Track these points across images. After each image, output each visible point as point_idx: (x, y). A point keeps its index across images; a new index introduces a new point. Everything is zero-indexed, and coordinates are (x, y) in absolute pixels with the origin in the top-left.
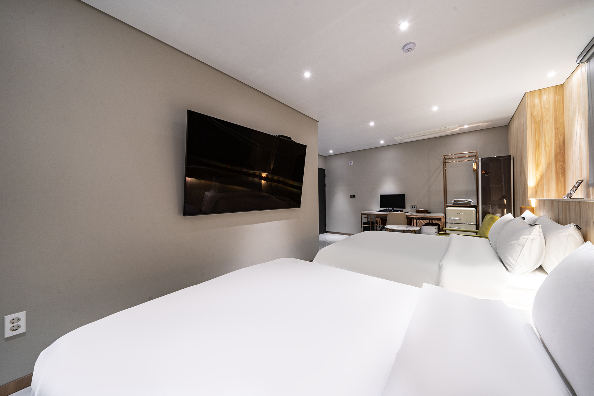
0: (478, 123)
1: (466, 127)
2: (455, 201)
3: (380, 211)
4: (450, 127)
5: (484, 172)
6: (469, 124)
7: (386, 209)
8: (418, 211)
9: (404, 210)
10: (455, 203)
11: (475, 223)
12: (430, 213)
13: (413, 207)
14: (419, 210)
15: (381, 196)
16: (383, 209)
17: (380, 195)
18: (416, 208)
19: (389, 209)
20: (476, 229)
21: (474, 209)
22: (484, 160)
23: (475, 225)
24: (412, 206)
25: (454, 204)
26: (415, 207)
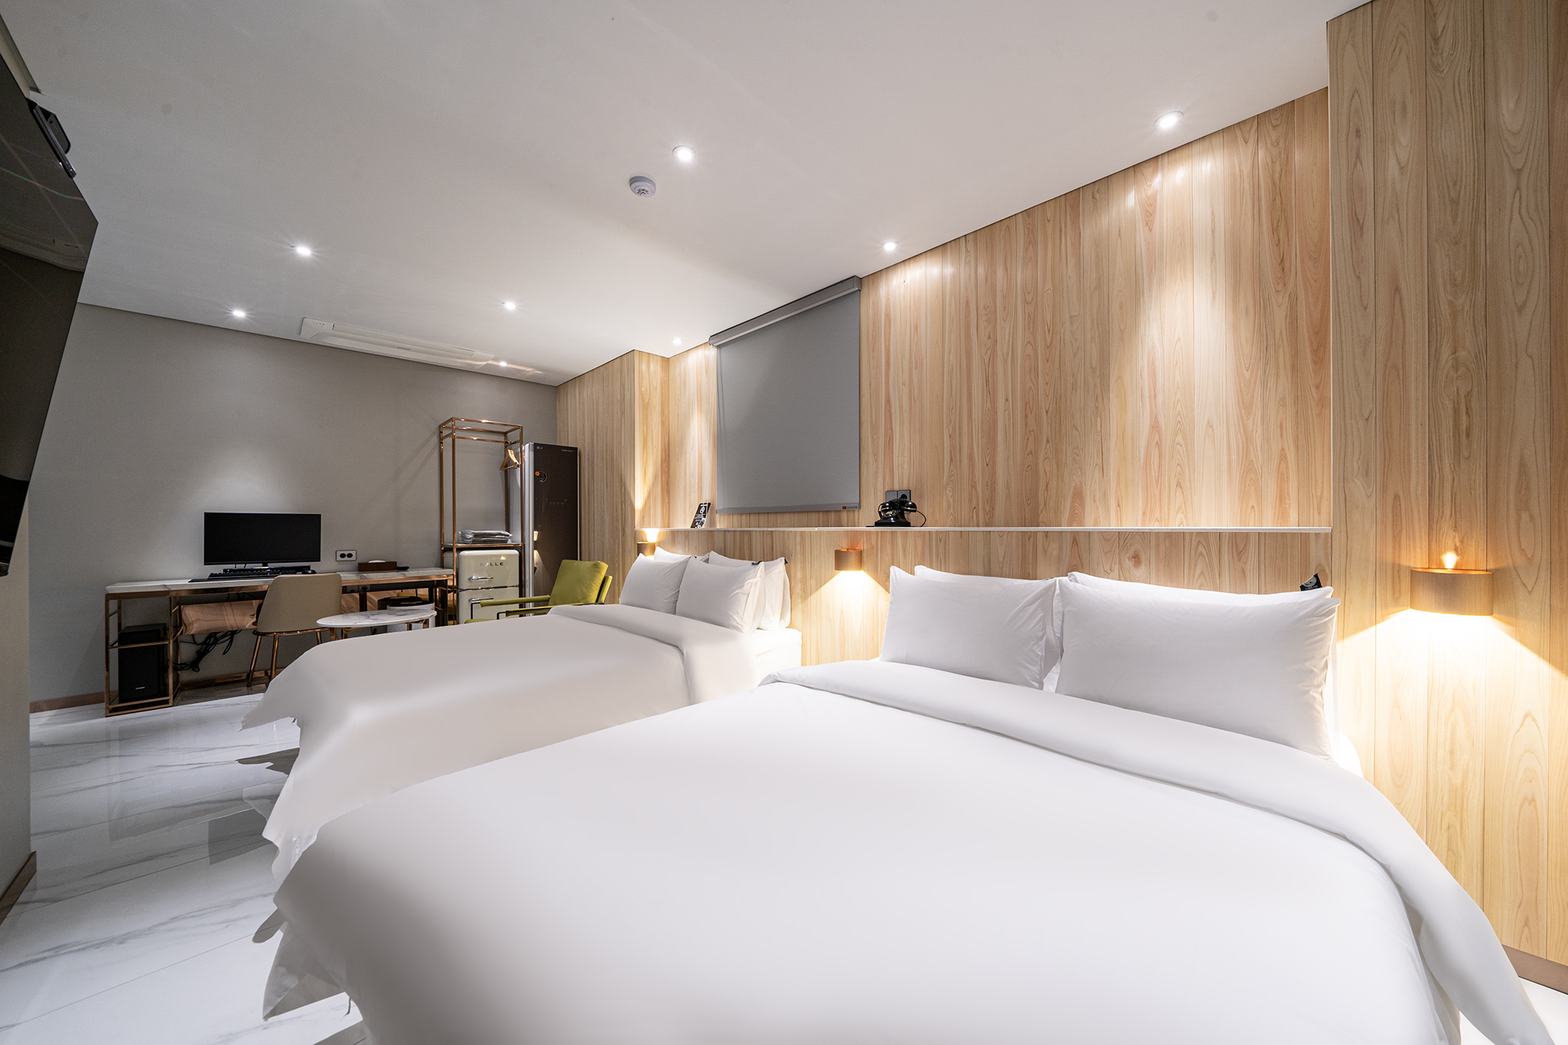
0: (525, 366)
1: (503, 364)
2: (476, 535)
3: (213, 577)
4: (478, 353)
5: (538, 474)
6: (509, 362)
7: (232, 566)
8: (364, 567)
9: (313, 565)
10: (477, 541)
11: (518, 584)
12: (405, 569)
13: (343, 556)
14: (368, 564)
15: (209, 517)
16: (218, 569)
17: (205, 513)
18: (353, 558)
19: (249, 566)
20: (520, 597)
21: (515, 552)
22: (538, 448)
23: (518, 588)
24: (339, 553)
25: (474, 542)
26: (350, 555)
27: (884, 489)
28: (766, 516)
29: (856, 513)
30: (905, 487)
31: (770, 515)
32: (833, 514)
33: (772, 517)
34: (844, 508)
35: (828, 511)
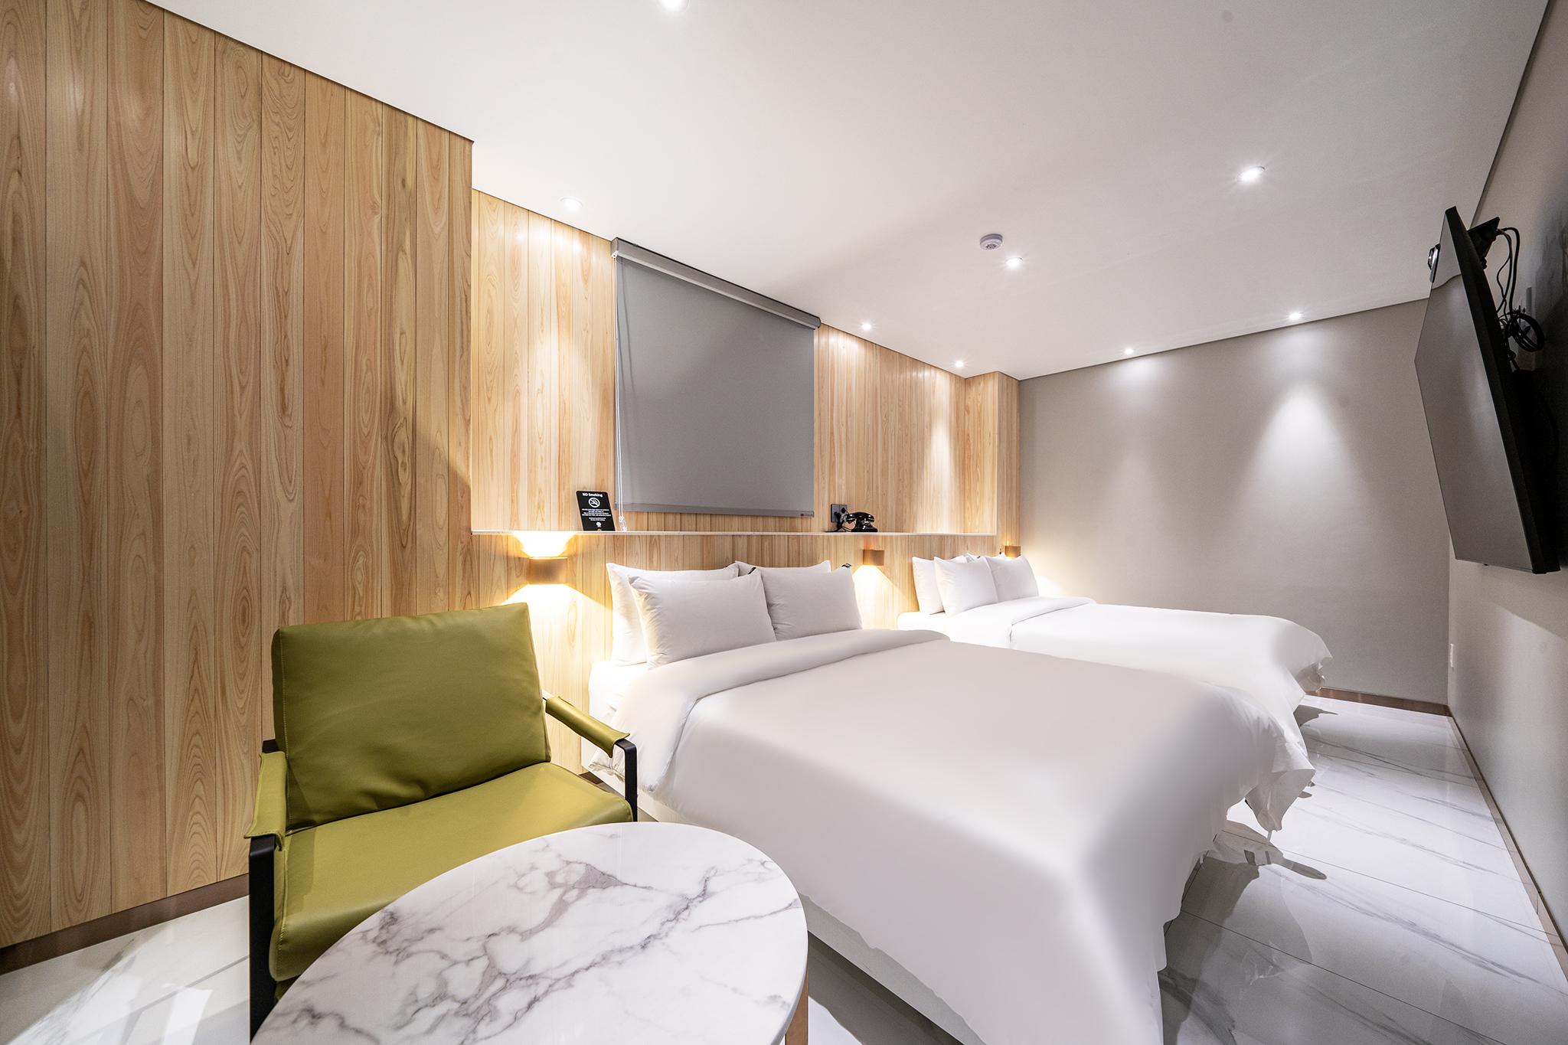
27: (829, 502)
28: (708, 518)
29: (809, 520)
30: (843, 502)
31: (714, 518)
32: (788, 519)
33: (719, 520)
34: (802, 515)
35: (783, 517)
